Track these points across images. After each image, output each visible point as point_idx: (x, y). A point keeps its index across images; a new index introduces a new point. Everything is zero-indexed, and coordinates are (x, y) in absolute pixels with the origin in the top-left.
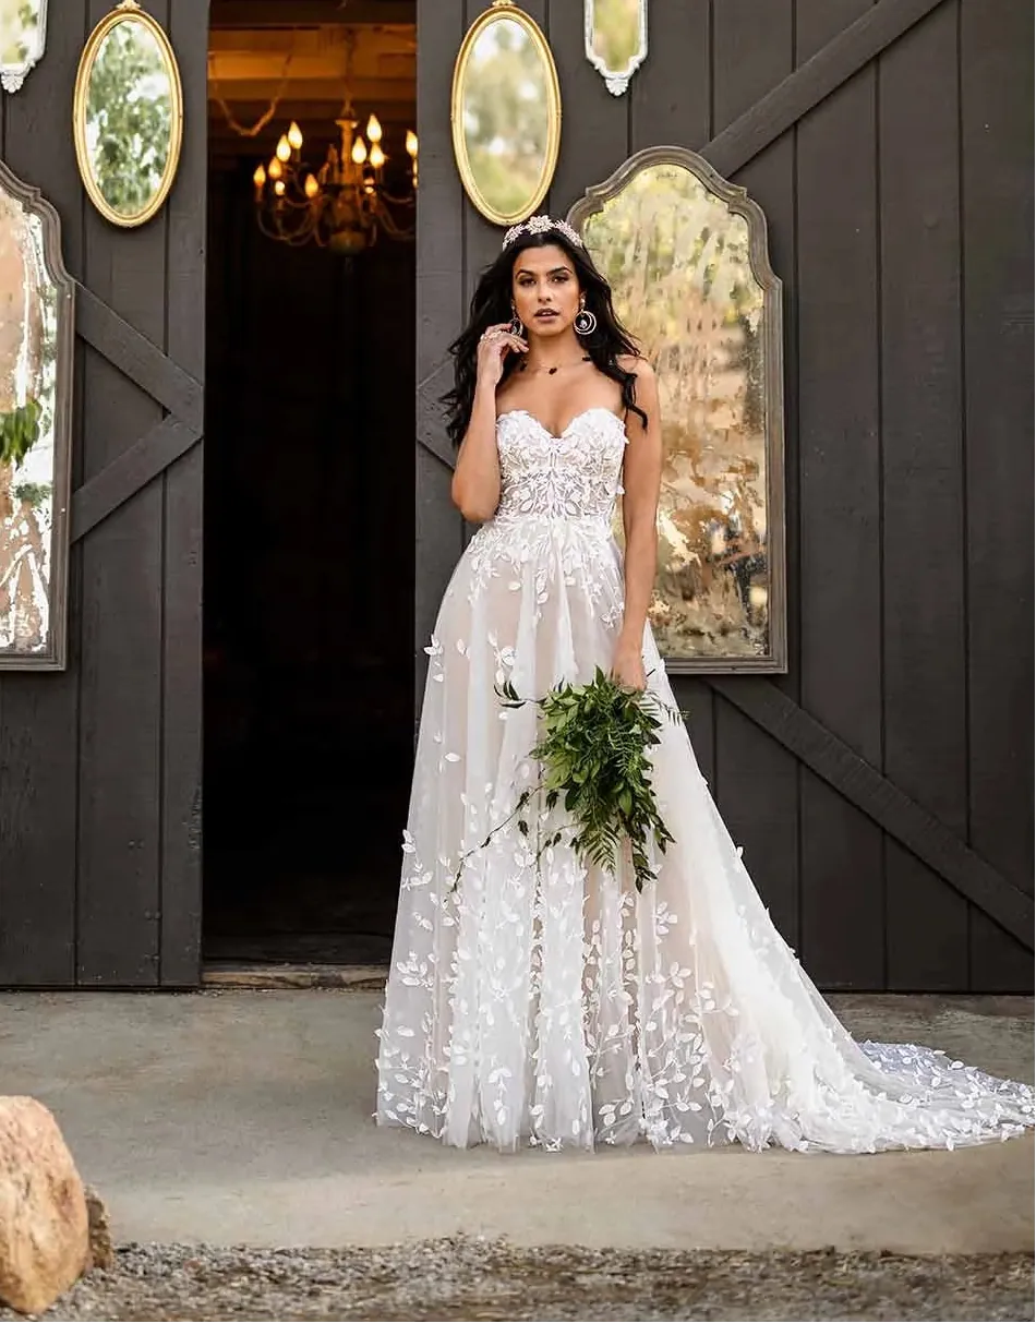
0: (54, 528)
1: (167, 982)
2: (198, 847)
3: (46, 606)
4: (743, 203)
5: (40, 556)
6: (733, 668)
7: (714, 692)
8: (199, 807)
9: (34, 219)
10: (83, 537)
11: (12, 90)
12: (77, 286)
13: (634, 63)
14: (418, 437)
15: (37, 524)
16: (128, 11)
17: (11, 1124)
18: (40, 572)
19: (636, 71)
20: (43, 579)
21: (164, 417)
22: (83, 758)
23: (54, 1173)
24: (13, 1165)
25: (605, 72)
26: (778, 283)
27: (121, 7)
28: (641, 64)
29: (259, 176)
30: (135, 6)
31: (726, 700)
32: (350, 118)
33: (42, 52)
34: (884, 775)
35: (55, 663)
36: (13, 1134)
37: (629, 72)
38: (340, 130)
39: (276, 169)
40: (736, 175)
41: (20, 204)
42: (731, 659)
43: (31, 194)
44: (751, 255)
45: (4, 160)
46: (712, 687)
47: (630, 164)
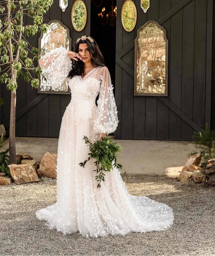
4: (163, 29)
9: (66, 30)
11: (63, 12)
12: (72, 40)
13: (148, 8)
14: (116, 62)
25: (143, 10)
28: (149, 8)
29: (99, 15)
31: (159, 100)
32: (113, 6)
33: (68, 6)
34: (181, 110)
35: (69, 93)
37: (147, 10)
38: (111, 8)
39: (101, 14)
40: (162, 25)
41: (64, 28)
42: (160, 94)
43: (65, 26)
44: (164, 36)
45: (61, 22)
46: (157, 98)
47: (147, 23)
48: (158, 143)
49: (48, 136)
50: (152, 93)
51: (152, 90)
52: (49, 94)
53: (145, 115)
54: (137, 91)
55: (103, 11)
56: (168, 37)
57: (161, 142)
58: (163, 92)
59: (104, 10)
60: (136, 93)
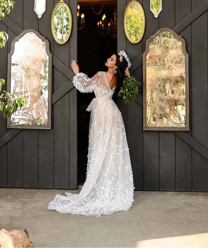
0: (48, 102)
1: (71, 188)
2: (76, 163)
3: (47, 117)
4: (181, 39)
5: (46, 107)
6: (179, 130)
7: (175, 134)
8: (76, 155)
9: (44, 43)
10: (54, 104)
11: (40, 18)
12: (52, 55)
13: (159, 11)
15: (45, 101)
16: (61, 2)
17: (16, 236)
18: (46, 110)
19: (160, 13)
20: (46, 112)
21: (69, 81)
22: (54, 145)
23: (24, 245)
24: (16, 245)
25: (154, 13)
26: (188, 55)
27: (60, 1)
29: (98, 24)
30: (63, 1)
31: (178, 136)
32: (115, 12)
33: (45, 11)
35: (49, 128)
36: (16, 238)
39: (101, 23)
40: (179, 34)
41: (41, 40)
42: (178, 128)
43: (43, 38)
44: (182, 49)
45: (38, 32)
46: (175, 133)
47: (158, 31)
48: (176, 197)
49: (21, 186)
50: (167, 127)
51: (168, 123)
52: (23, 129)
53: (160, 157)
54: (147, 123)
55: (103, 19)
56: (188, 49)
57: (180, 194)
58: (183, 125)
59: (104, 17)
60: (145, 127)
